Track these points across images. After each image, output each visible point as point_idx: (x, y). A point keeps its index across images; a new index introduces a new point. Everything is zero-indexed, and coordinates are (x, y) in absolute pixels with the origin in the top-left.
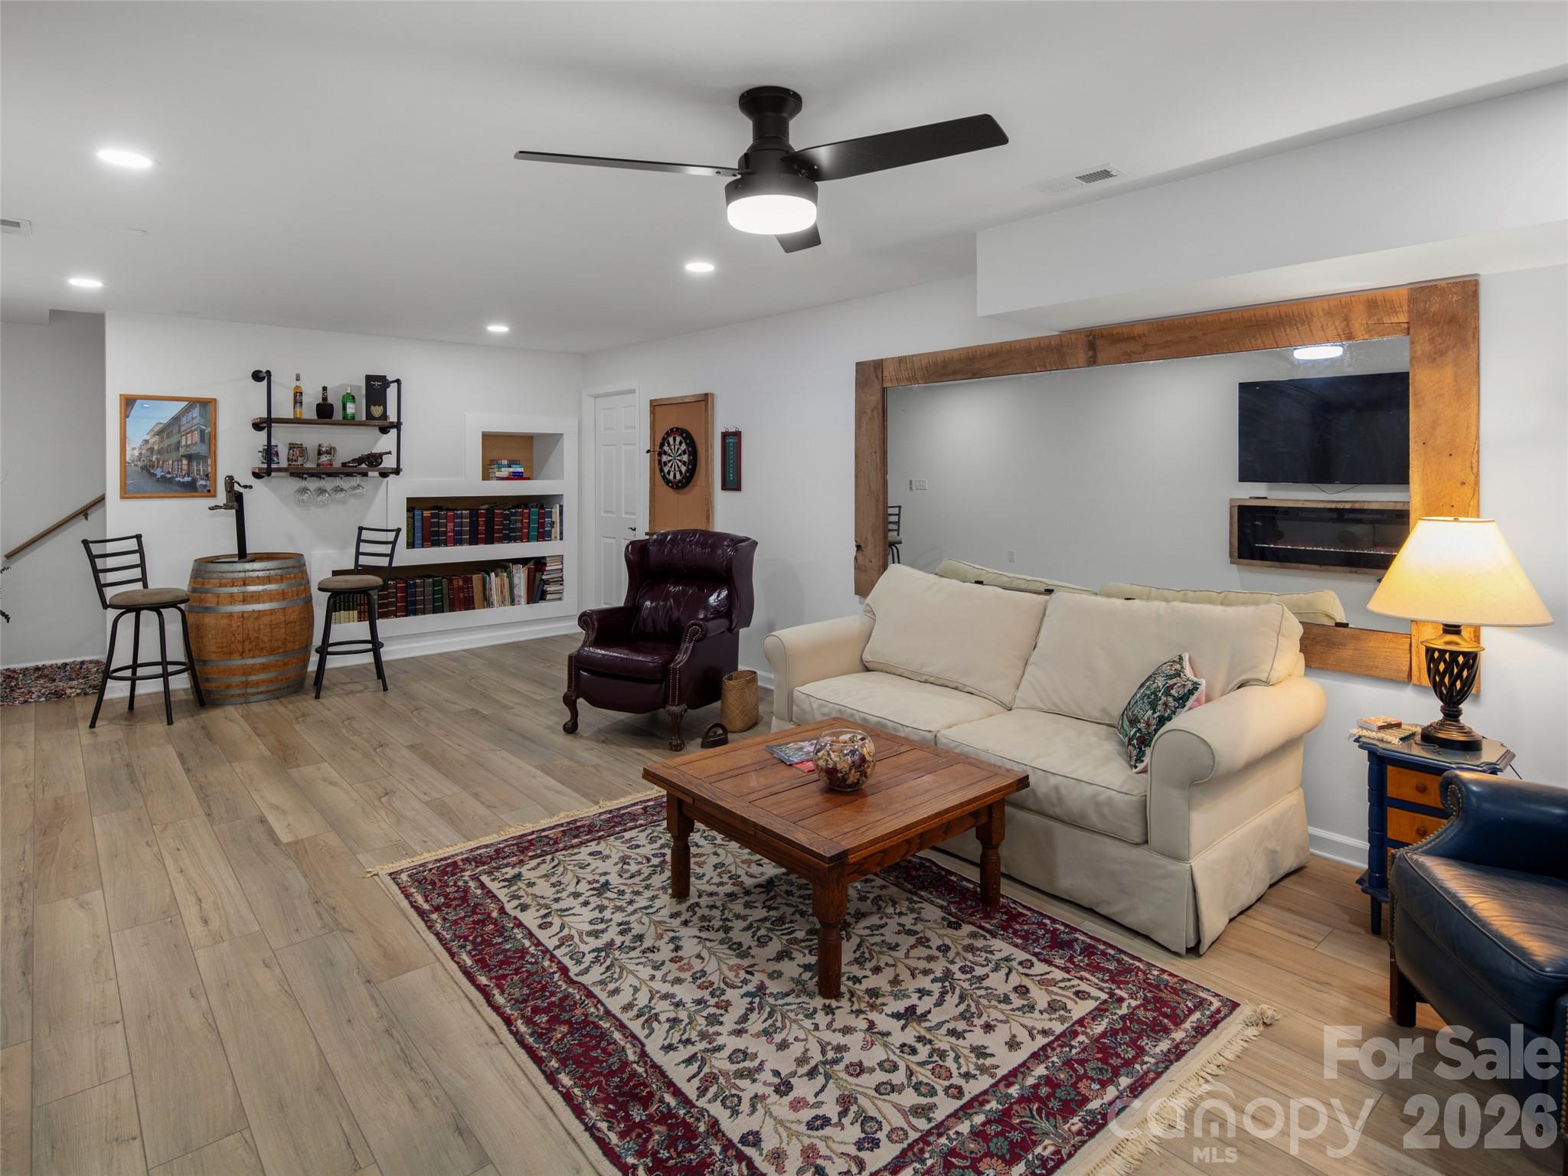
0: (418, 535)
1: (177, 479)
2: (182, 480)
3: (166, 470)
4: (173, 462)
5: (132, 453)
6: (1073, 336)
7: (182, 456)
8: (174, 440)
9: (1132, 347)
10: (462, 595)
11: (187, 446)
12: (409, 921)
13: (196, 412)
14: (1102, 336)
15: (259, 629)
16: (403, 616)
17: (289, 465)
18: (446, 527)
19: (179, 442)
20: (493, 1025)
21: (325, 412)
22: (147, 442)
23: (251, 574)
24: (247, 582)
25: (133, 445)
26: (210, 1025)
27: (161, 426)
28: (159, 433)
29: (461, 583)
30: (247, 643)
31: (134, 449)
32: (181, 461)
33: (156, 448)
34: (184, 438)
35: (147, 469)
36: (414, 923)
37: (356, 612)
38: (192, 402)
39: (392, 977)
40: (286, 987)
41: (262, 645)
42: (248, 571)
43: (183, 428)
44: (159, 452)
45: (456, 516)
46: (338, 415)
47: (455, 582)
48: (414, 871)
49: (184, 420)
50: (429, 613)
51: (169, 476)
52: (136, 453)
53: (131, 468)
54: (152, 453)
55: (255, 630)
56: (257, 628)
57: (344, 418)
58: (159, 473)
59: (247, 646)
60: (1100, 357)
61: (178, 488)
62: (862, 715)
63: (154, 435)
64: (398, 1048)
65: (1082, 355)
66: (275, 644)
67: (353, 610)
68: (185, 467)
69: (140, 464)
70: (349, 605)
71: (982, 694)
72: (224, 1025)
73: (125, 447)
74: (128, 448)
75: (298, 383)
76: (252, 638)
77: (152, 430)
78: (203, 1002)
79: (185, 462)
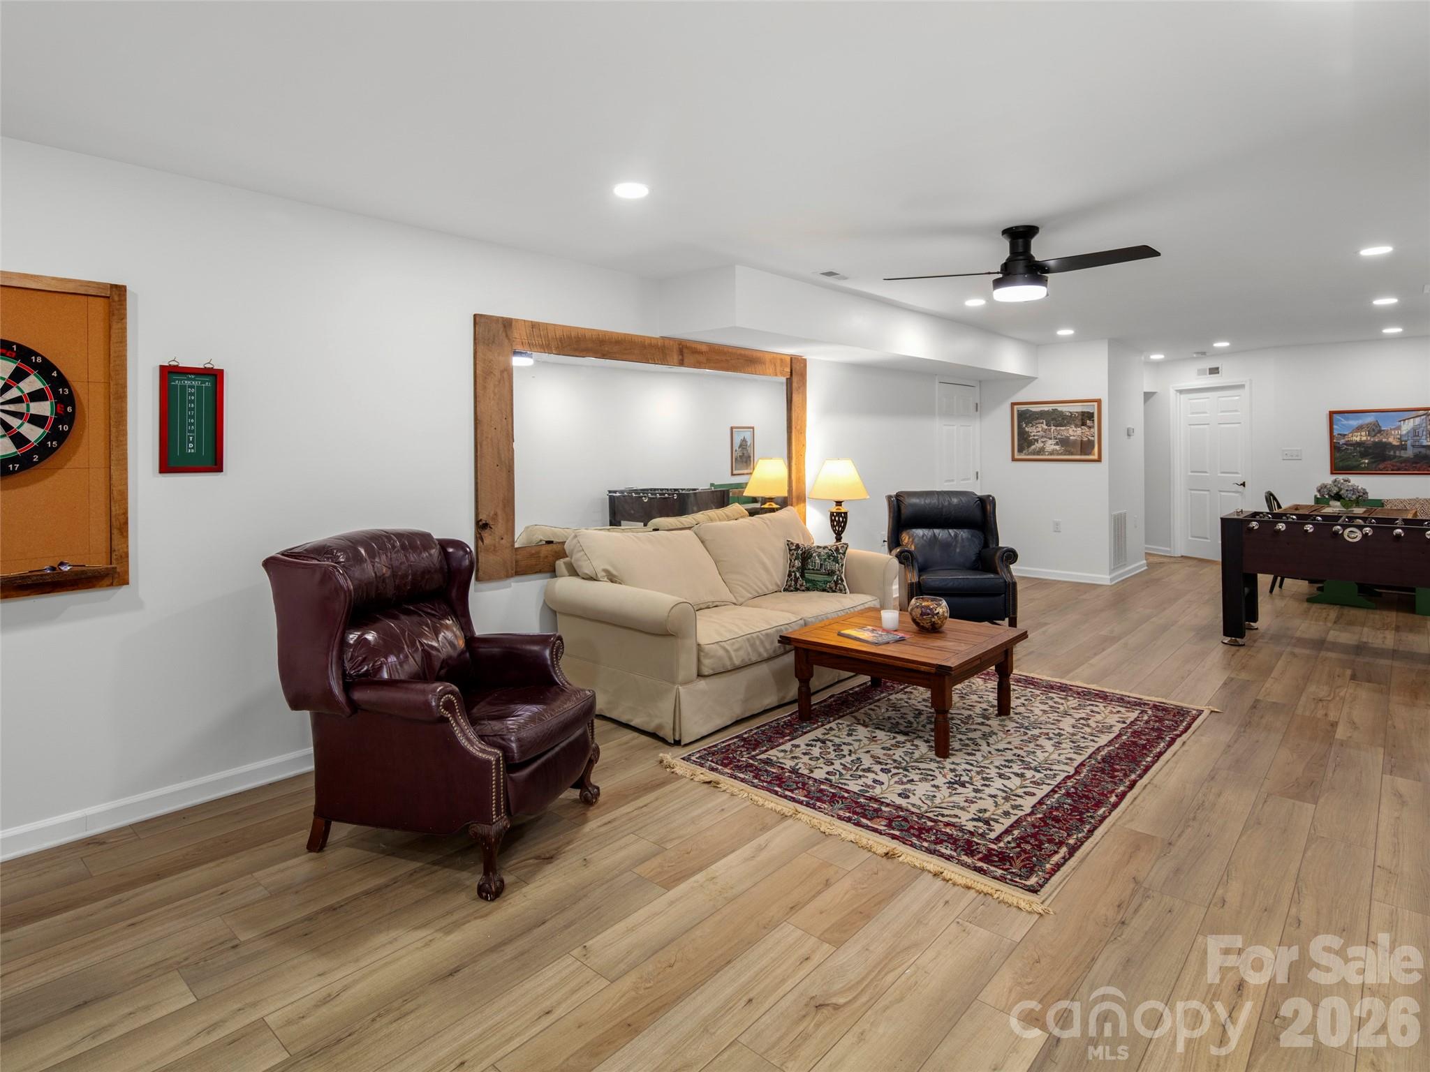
6: (671, 343)
9: (702, 358)
12: (1088, 854)
14: (687, 347)
20: (1132, 799)
26: (1299, 894)
36: (1089, 849)
39: (1153, 837)
40: (1225, 878)
48: (1017, 880)
60: (686, 360)
62: (763, 632)
64: (1199, 811)
65: (676, 358)
71: (723, 604)
72: (1289, 887)
78: (1294, 911)
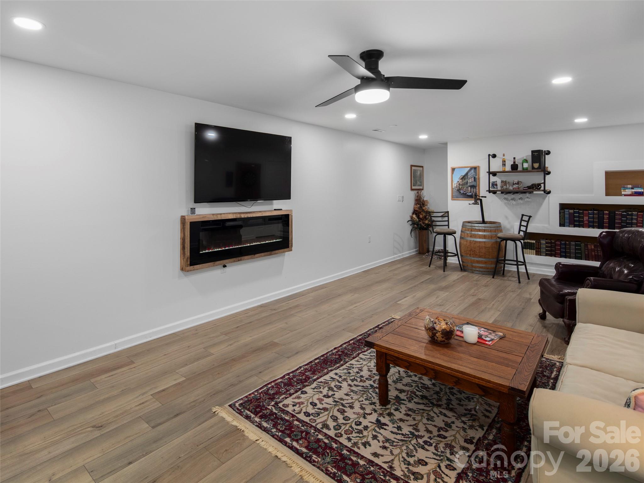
0: (567, 221)
1: (467, 194)
2: (469, 194)
3: (464, 191)
4: (466, 188)
5: (455, 186)
7: (469, 186)
8: (465, 181)
10: (593, 253)
11: (470, 183)
13: (473, 171)
15: (475, 248)
16: (559, 257)
17: (501, 189)
18: (583, 218)
19: (468, 181)
21: (514, 167)
22: (458, 181)
23: (473, 227)
24: (472, 230)
25: (454, 183)
27: (462, 176)
28: (462, 179)
29: (593, 247)
30: (471, 251)
31: (455, 184)
32: (468, 188)
33: (461, 183)
34: (469, 180)
35: (459, 190)
37: (535, 251)
38: (472, 168)
41: (476, 254)
42: (473, 226)
43: (469, 177)
44: (462, 185)
45: (589, 214)
46: (520, 168)
47: (589, 246)
49: (469, 174)
50: (573, 258)
51: (465, 193)
52: (455, 185)
53: (454, 190)
54: (460, 185)
55: (474, 248)
56: (474, 247)
57: (523, 170)
58: (462, 192)
59: (472, 253)
61: (467, 197)
63: (460, 179)
66: (481, 254)
67: (533, 250)
68: (469, 190)
69: (457, 189)
70: (531, 247)
73: (452, 183)
74: (453, 184)
75: (504, 157)
76: (473, 250)
77: (460, 178)
79: (469, 188)
